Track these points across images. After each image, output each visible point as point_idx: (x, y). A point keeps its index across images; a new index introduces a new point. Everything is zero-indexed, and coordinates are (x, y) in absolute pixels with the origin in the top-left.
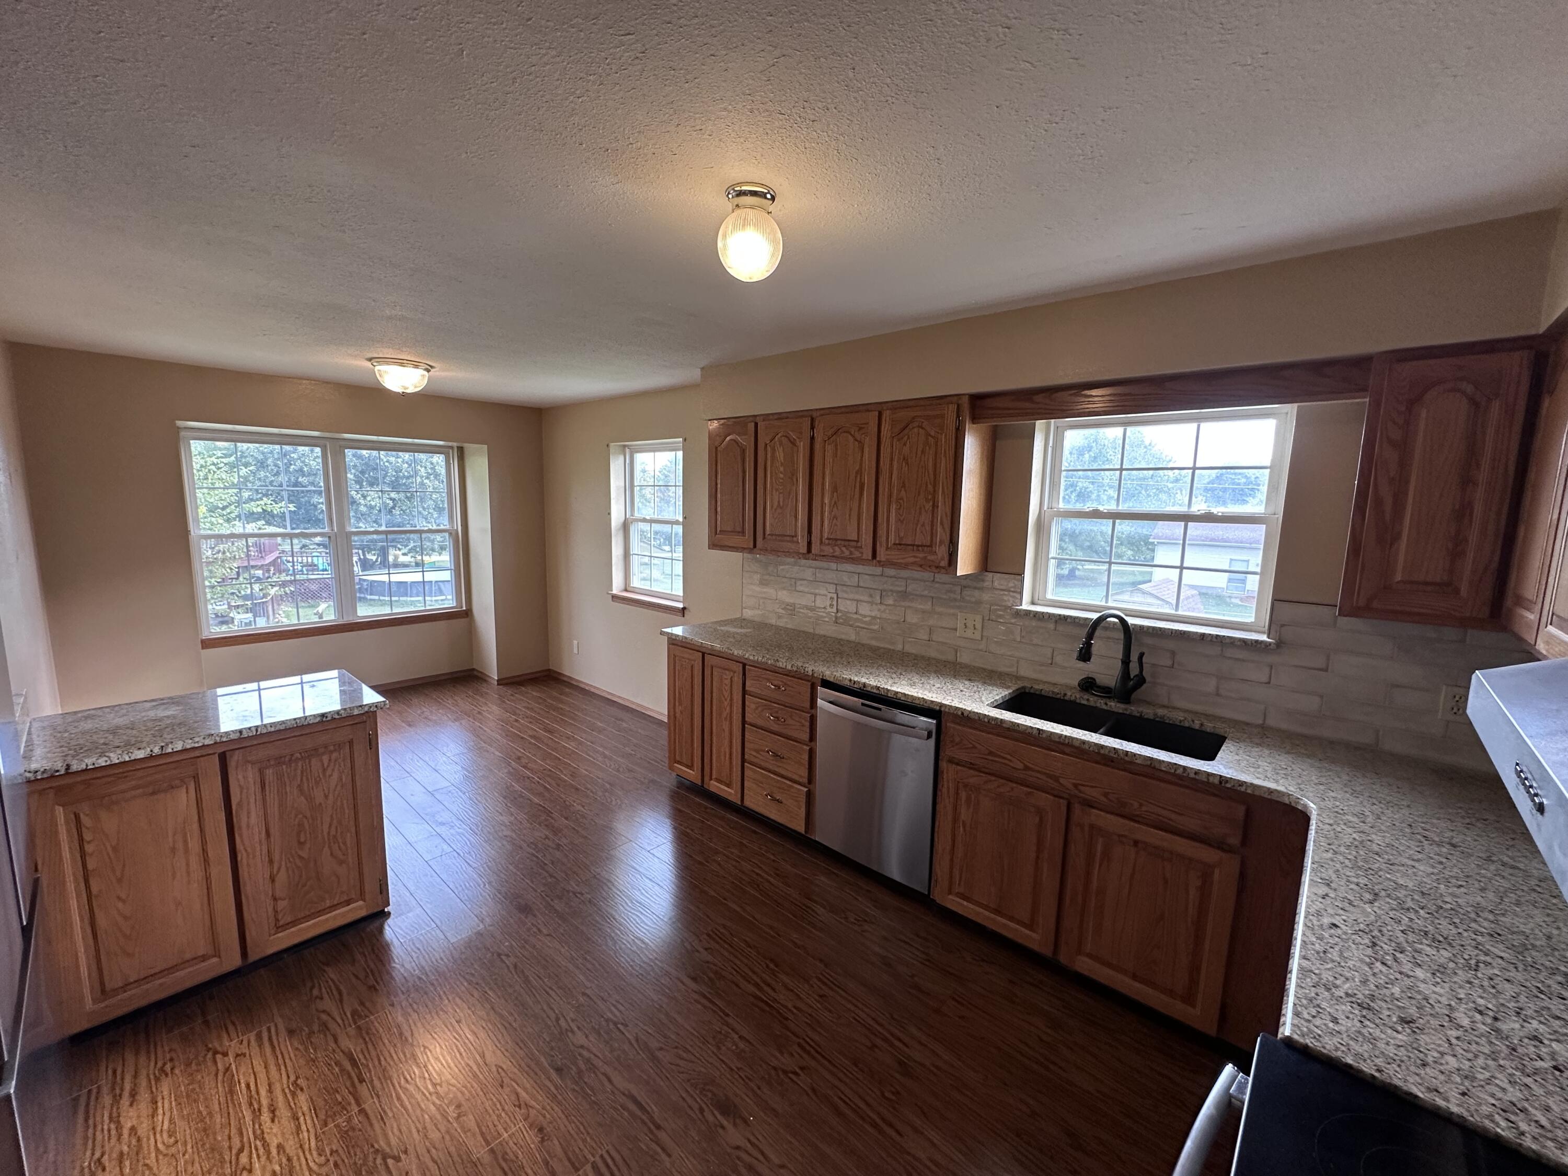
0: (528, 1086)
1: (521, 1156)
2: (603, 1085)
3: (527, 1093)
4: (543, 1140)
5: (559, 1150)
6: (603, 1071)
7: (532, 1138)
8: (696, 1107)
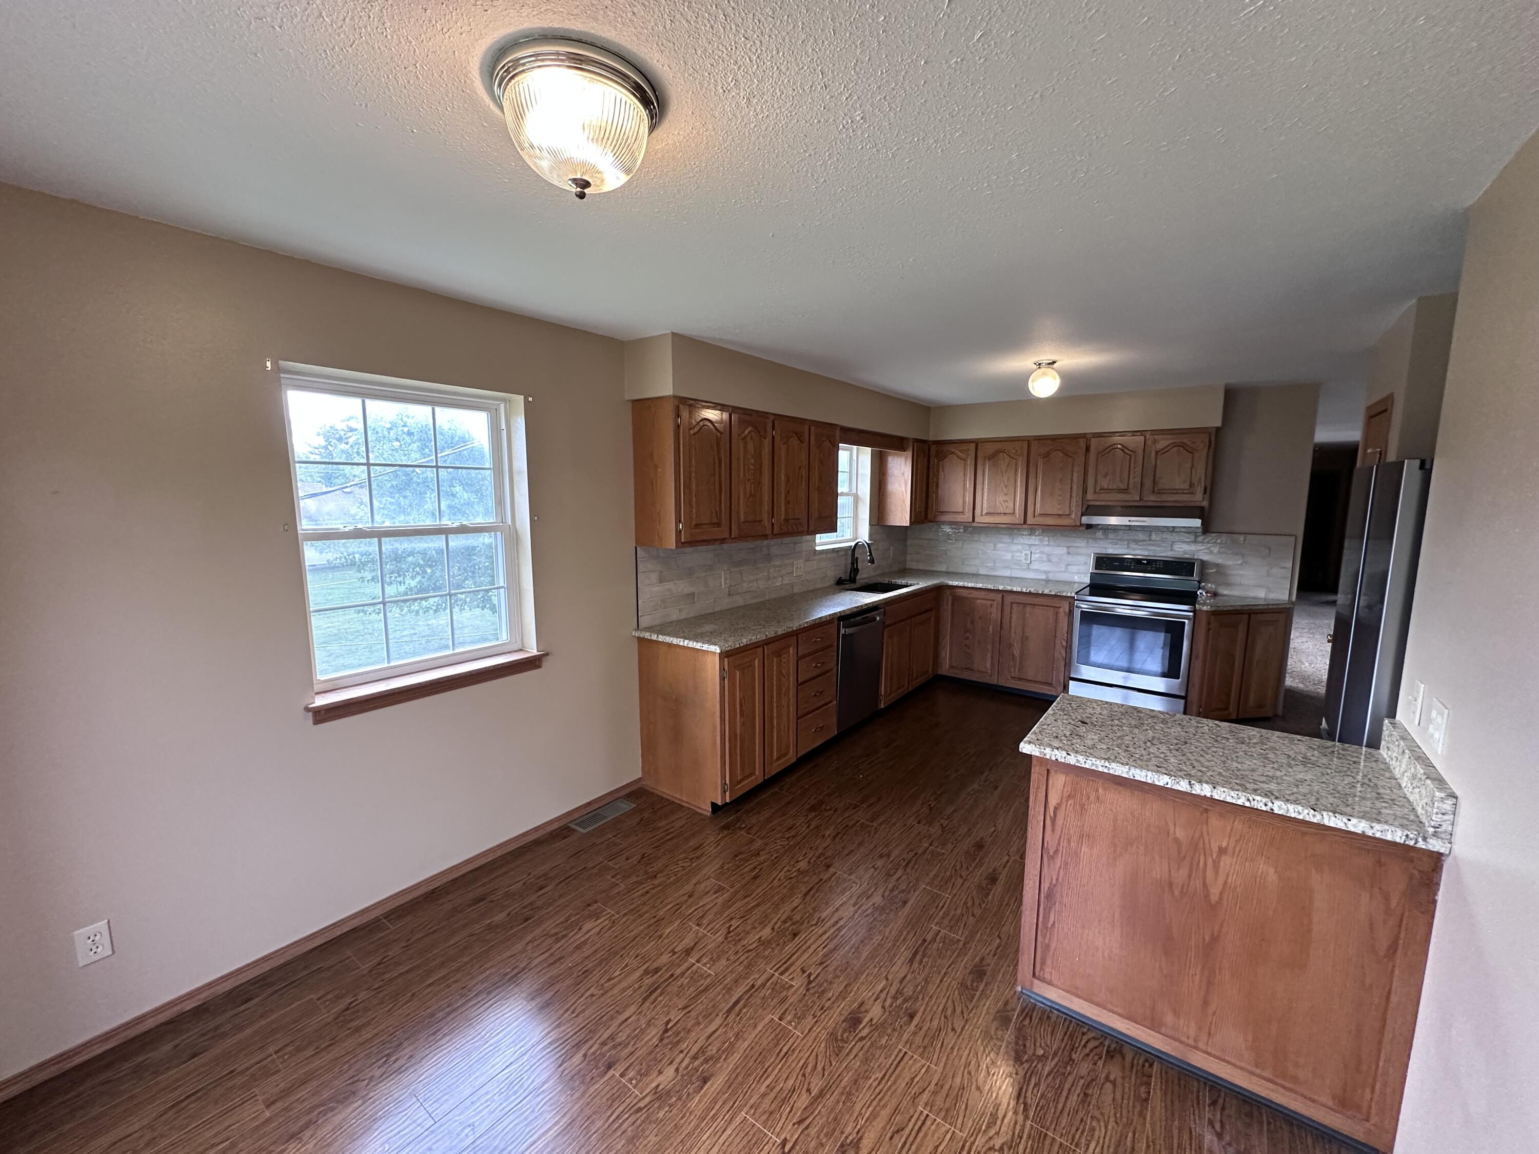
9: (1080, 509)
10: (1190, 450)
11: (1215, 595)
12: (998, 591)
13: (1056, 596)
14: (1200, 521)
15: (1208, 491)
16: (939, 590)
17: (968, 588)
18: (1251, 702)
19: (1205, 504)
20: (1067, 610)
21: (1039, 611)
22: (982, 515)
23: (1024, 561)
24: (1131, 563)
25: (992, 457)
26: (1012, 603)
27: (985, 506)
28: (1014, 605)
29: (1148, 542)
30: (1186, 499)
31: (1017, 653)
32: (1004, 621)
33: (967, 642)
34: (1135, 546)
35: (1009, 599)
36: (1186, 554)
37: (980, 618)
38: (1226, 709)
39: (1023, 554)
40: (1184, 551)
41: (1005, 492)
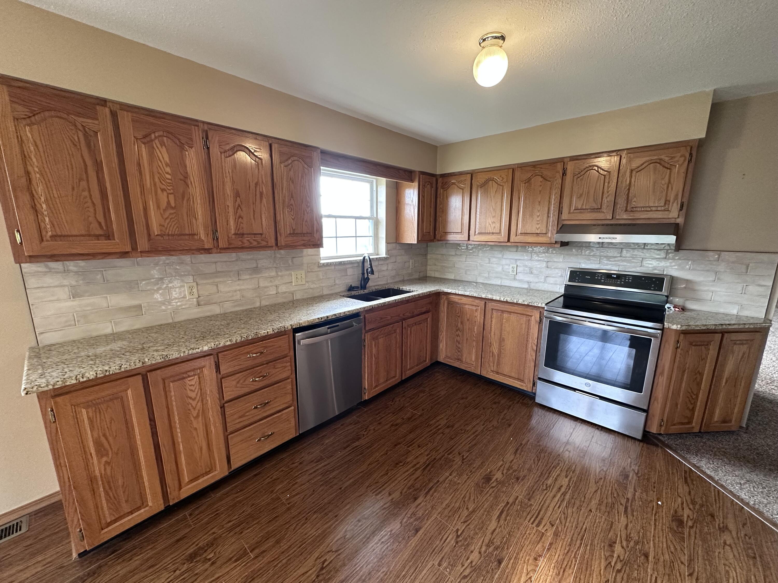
0: (517, 578)
1: (553, 565)
2: (498, 533)
3: (521, 577)
4: (540, 556)
5: (540, 545)
6: (490, 536)
7: (542, 562)
8: (491, 490)
9: (555, 228)
10: (666, 165)
11: (683, 309)
12: (482, 298)
13: (528, 306)
14: (674, 238)
15: (685, 208)
16: (438, 295)
17: (459, 295)
18: (717, 417)
19: (680, 221)
20: (538, 319)
21: (513, 317)
22: (475, 235)
23: (511, 273)
24: (601, 277)
25: (484, 185)
26: (492, 309)
27: (477, 227)
28: (494, 311)
29: (619, 258)
30: (660, 217)
31: (496, 351)
32: (486, 323)
33: (458, 338)
34: (606, 262)
35: (490, 305)
36: (655, 269)
37: (468, 320)
38: (690, 422)
39: (511, 267)
40: (654, 267)
41: (493, 215)
